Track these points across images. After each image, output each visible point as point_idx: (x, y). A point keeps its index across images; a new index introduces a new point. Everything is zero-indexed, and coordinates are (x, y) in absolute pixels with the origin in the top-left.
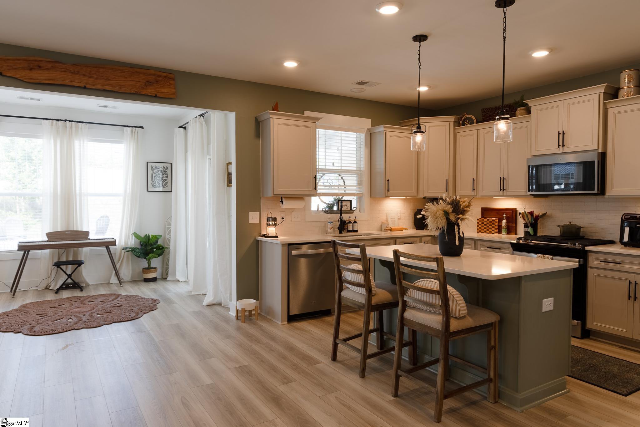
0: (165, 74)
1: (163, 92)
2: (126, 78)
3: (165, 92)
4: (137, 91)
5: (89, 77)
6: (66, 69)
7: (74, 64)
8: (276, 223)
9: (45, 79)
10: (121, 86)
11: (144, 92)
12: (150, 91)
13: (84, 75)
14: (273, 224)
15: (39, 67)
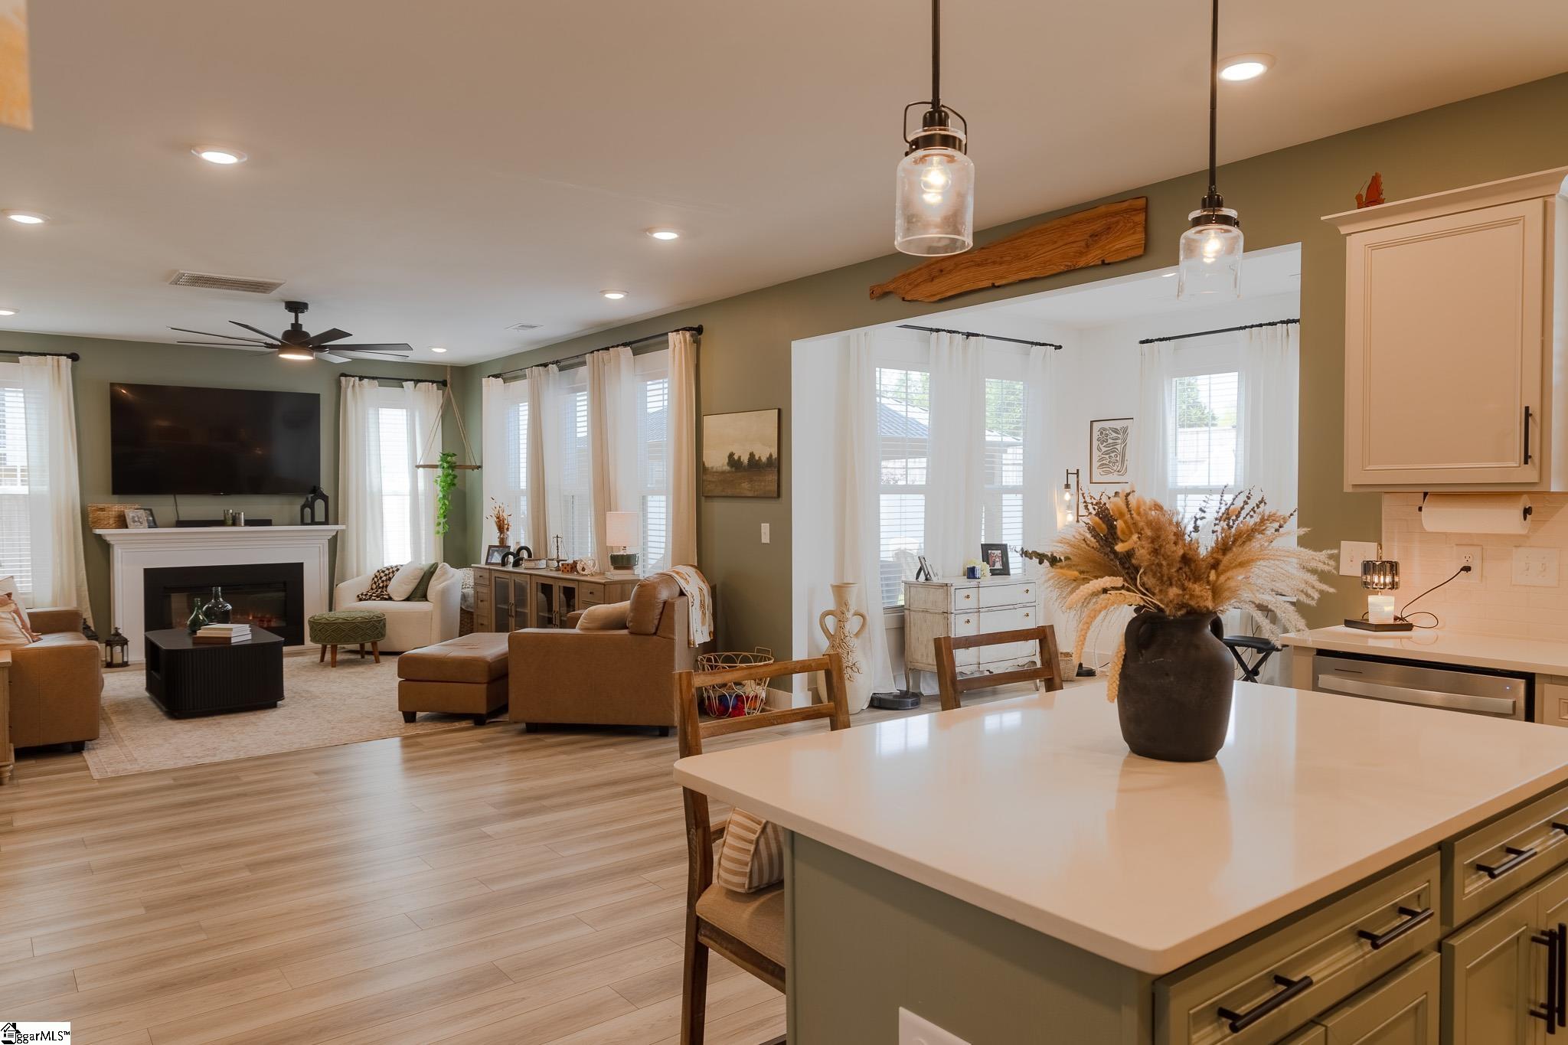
0: (1125, 205)
1: (1117, 250)
2: (1055, 242)
3: (1123, 247)
4: (1069, 264)
5: (1001, 264)
6: (972, 261)
7: (983, 248)
8: (1396, 579)
9: (947, 291)
10: (1044, 263)
11: (1082, 264)
12: (1093, 256)
13: (994, 263)
14: (1385, 584)
15: (941, 271)
